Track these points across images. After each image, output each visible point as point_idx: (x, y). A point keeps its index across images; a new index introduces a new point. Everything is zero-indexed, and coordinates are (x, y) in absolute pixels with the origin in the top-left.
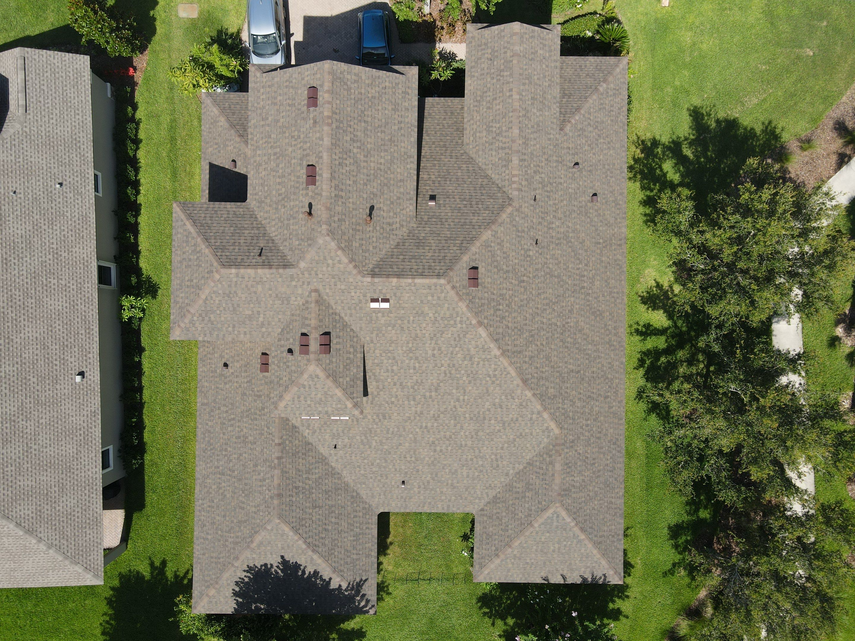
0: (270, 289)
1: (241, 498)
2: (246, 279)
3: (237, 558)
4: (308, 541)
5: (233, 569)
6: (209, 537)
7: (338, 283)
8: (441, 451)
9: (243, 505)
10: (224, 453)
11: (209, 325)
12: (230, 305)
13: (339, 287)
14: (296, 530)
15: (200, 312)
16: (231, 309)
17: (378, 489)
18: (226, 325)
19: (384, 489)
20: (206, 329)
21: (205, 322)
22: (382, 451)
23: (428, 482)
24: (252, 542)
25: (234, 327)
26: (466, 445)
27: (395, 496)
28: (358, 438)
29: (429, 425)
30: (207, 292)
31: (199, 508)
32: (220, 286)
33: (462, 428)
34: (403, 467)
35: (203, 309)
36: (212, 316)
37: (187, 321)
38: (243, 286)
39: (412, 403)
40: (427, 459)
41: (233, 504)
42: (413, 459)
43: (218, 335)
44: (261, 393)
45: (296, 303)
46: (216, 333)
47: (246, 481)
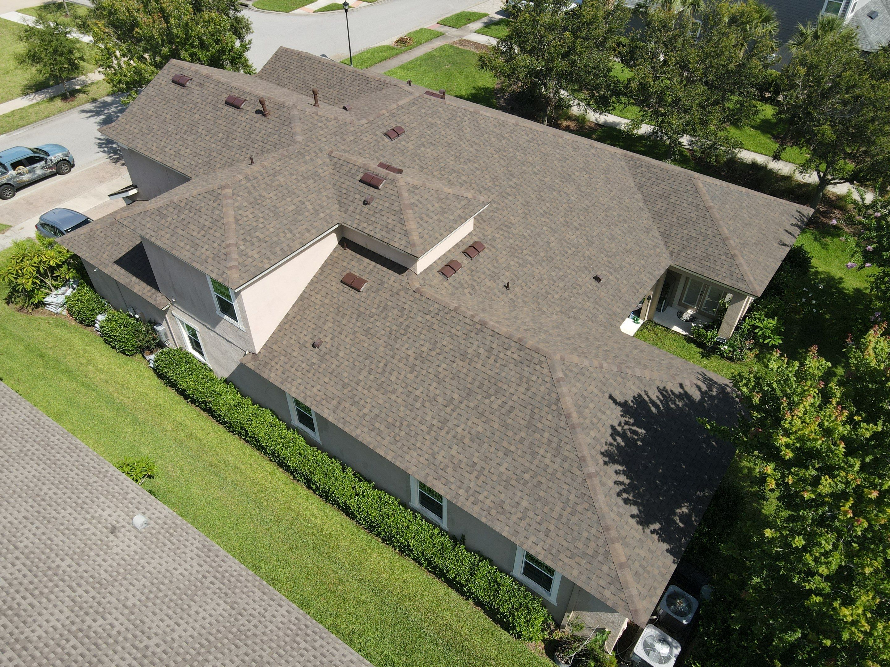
0: (292, 174)
1: (495, 406)
2: (260, 178)
3: (582, 460)
5: (596, 480)
6: (525, 503)
8: (580, 225)
9: (507, 407)
10: (418, 405)
11: (264, 245)
12: (267, 211)
15: (242, 237)
16: (271, 214)
17: (588, 304)
18: (282, 235)
19: (592, 300)
20: (264, 251)
21: (257, 244)
23: (610, 263)
24: (568, 416)
25: (291, 232)
26: (588, 206)
28: (512, 263)
29: (544, 208)
30: (231, 212)
31: (469, 503)
32: (239, 198)
33: (566, 194)
34: (577, 263)
35: (242, 232)
36: (257, 234)
37: (235, 255)
38: (263, 186)
39: (510, 198)
40: (581, 240)
41: (496, 426)
42: (573, 249)
43: (281, 249)
44: (383, 305)
45: (327, 173)
46: (278, 249)
47: (477, 383)
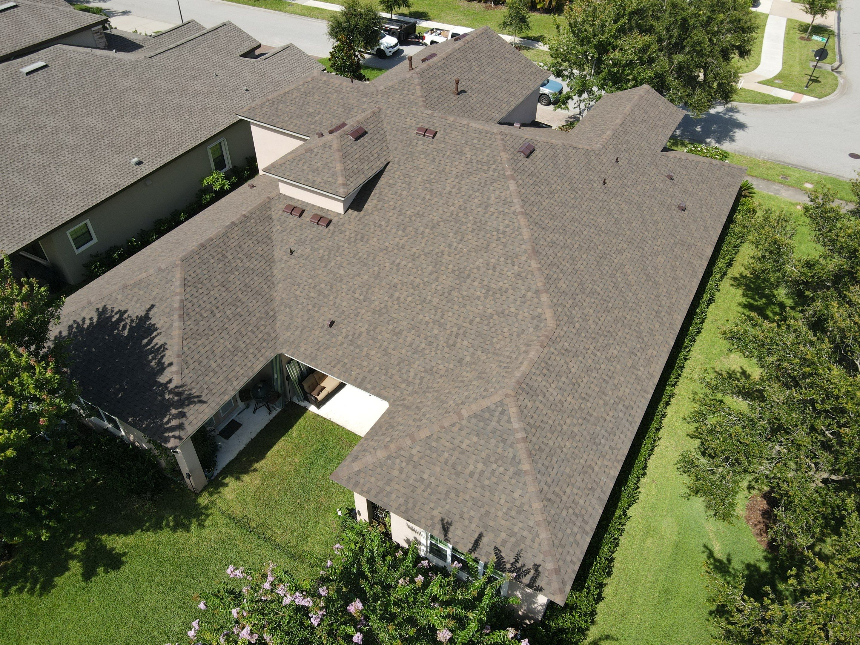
4: (186, 303)
7: (402, 109)
8: (398, 298)
13: (400, 112)
14: (185, 284)
16: (300, 104)
17: (299, 320)
19: (306, 323)
22: (334, 275)
23: (360, 335)
26: (431, 301)
27: (311, 339)
28: (321, 251)
30: (293, 87)
33: (437, 279)
34: (344, 304)
36: (281, 105)
38: (323, 91)
